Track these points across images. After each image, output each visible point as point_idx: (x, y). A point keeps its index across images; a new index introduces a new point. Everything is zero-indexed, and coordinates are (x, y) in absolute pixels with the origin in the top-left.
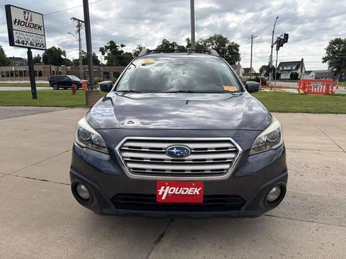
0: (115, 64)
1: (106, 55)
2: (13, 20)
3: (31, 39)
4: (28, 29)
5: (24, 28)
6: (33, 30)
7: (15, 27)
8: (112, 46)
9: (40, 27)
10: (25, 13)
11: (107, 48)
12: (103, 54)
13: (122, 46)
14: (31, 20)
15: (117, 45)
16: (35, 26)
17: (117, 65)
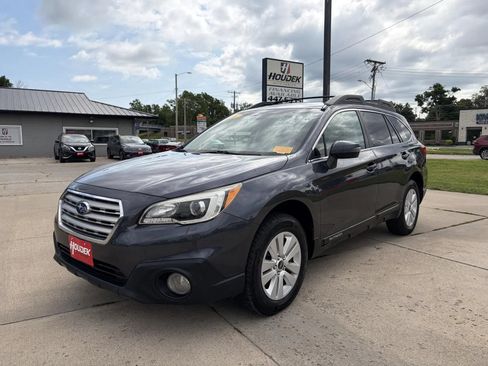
0: (438, 118)
1: (425, 105)
2: (268, 74)
3: (286, 94)
4: (284, 83)
5: (279, 83)
6: (290, 84)
7: (269, 82)
8: (438, 91)
9: (298, 79)
10: (282, 65)
11: (428, 95)
12: (421, 104)
13: (455, 90)
14: (288, 72)
15: (445, 89)
16: (292, 79)
17: (442, 120)
